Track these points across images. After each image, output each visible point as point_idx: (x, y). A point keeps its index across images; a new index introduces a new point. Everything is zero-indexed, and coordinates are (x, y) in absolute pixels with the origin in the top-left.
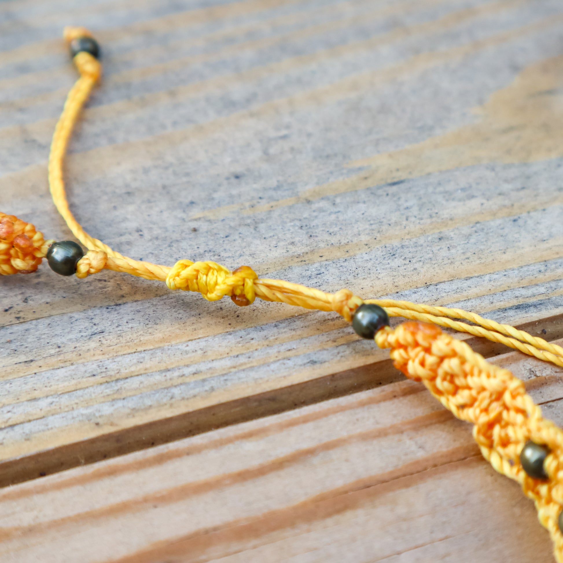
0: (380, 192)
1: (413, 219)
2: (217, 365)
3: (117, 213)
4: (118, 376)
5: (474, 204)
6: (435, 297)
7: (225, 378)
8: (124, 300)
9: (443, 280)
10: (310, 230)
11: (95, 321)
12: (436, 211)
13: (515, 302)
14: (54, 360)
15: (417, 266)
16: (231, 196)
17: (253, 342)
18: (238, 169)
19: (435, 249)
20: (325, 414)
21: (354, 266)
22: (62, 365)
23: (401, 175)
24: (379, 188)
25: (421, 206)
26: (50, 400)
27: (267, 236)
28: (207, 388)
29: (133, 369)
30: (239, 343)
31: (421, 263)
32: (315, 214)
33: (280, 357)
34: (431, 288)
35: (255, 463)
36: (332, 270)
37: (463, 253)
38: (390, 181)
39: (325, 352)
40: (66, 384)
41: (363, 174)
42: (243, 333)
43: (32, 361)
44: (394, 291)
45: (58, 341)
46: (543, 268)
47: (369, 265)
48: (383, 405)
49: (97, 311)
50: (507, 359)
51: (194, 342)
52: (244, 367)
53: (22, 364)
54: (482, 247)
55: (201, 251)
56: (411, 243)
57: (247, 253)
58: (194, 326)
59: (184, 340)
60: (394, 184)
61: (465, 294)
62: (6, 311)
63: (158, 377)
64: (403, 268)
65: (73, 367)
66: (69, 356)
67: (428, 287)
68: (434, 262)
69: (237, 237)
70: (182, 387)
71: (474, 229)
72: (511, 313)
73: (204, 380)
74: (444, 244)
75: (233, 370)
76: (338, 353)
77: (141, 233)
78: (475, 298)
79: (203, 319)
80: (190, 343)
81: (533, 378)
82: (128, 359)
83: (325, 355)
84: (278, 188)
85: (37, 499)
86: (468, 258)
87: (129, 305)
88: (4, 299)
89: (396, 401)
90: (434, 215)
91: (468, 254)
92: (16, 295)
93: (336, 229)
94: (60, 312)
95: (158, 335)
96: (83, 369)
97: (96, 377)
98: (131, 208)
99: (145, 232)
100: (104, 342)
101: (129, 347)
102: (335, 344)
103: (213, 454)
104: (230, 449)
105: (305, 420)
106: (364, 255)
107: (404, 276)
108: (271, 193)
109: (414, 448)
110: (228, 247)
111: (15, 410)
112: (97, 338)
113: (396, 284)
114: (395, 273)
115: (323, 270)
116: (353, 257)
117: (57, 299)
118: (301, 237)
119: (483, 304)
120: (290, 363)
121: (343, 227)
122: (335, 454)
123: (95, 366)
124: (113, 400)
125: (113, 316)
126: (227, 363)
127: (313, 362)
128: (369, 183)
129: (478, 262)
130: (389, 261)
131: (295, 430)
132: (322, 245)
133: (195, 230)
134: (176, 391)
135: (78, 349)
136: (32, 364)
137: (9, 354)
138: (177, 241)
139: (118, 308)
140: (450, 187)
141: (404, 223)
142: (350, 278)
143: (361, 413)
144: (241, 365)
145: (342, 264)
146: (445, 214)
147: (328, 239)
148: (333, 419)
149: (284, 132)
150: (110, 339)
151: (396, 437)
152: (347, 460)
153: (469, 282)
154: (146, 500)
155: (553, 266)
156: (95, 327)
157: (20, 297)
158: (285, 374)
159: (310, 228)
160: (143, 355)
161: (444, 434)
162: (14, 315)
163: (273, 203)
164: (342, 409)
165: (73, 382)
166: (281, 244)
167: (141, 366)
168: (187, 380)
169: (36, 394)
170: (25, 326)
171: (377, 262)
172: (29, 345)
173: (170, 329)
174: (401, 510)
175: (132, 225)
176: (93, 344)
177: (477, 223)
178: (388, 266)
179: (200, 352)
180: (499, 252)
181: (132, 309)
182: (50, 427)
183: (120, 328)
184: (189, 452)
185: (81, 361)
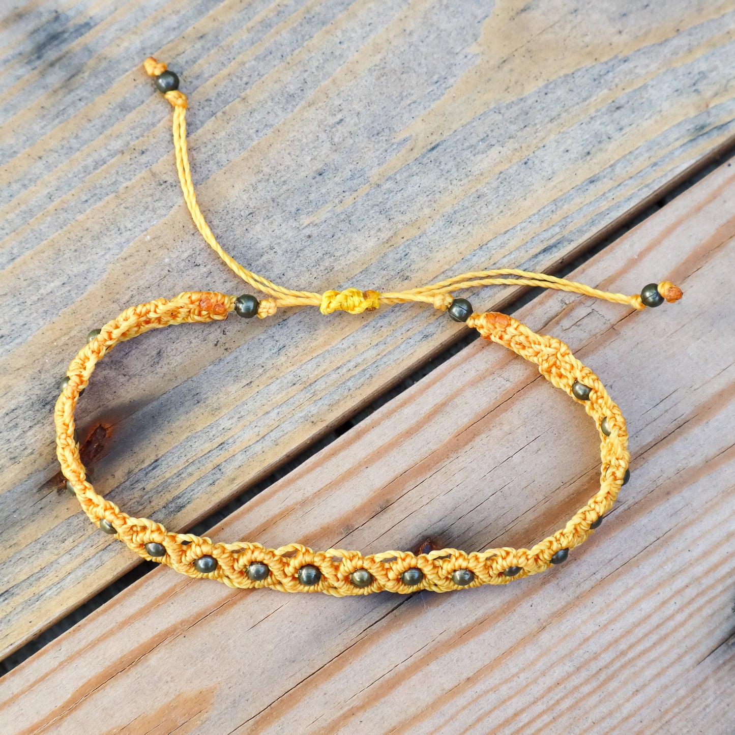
0: (425, 160)
1: (455, 182)
2: (366, 355)
3: (250, 235)
4: (310, 382)
5: (493, 153)
6: (488, 256)
7: (376, 365)
8: (287, 315)
9: (489, 239)
10: (387, 213)
11: (277, 338)
12: (469, 169)
13: (542, 247)
14: (264, 378)
15: (469, 229)
16: (323, 195)
17: (383, 329)
18: (318, 166)
19: (477, 208)
20: (444, 374)
21: (427, 240)
22: (271, 381)
23: (436, 139)
24: (423, 156)
25: (457, 166)
26: (276, 411)
27: (360, 227)
28: (368, 376)
29: (316, 372)
30: (374, 332)
31: (471, 225)
32: (386, 196)
33: (404, 339)
34: (484, 247)
35: (413, 422)
36: (414, 249)
37: (497, 207)
38: (429, 147)
39: (431, 326)
40: (280, 396)
41: (408, 145)
42: (374, 323)
43: (251, 382)
44: (460, 259)
45: (259, 361)
46: (554, 207)
47: (437, 237)
48: (477, 356)
49: (274, 330)
50: (546, 296)
51: (346, 339)
52: (384, 353)
53: (246, 387)
54: (509, 198)
55: (320, 255)
56: (460, 207)
57: (352, 248)
58: (340, 326)
59: (339, 340)
60: (433, 149)
61: (507, 247)
62: (216, 345)
63: (334, 376)
64: (460, 233)
65: (278, 381)
66: (272, 372)
67: (481, 248)
68: (480, 222)
69: (340, 235)
70: (352, 379)
71: (500, 180)
72: (541, 257)
73: (364, 370)
74: (482, 202)
75: (379, 357)
76: (440, 324)
77: (274, 250)
78: (515, 250)
79: (344, 318)
80: (344, 341)
81: (565, 306)
82: (310, 366)
83: (431, 329)
84: (352, 178)
85: (299, 483)
86: (502, 212)
87: (292, 318)
88: (210, 336)
89: (484, 351)
90: (469, 173)
91: (501, 207)
92: (216, 330)
93: (405, 207)
94: (250, 337)
95: (321, 339)
96: (286, 381)
97: (296, 385)
98: (258, 228)
99: (277, 248)
100: (289, 354)
101: (306, 354)
102: (436, 317)
103: (387, 423)
104: (396, 416)
105: (434, 382)
106: (431, 228)
107: (463, 242)
108: (349, 183)
109: (504, 382)
110: (337, 246)
111: (259, 424)
112: (283, 352)
113: (460, 251)
114: (457, 241)
115: (408, 250)
116: (424, 233)
117: (244, 326)
118: (384, 223)
119: (521, 254)
120: (412, 341)
121: (410, 204)
122: (458, 400)
123: (292, 377)
124: (315, 401)
125: (285, 330)
126: (373, 352)
127: (426, 337)
128: (416, 154)
129: (509, 213)
130: (449, 230)
131: (430, 391)
132: (400, 226)
133: (309, 237)
134: (350, 384)
135: (275, 365)
136: (252, 384)
137: (234, 381)
138: (301, 250)
139: (285, 322)
140: (474, 140)
141: (450, 187)
142: (428, 252)
143: (466, 366)
144: (382, 352)
145: (419, 241)
146: (476, 170)
147: (403, 218)
148: (450, 376)
149: (339, 116)
150: (292, 351)
151: (491, 378)
152: (466, 403)
153: (507, 236)
154: (360, 465)
155: (561, 203)
156: (278, 344)
157: (219, 331)
158: (412, 351)
159: (387, 211)
160: (318, 359)
161: (519, 367)
162: (223, 348)
163: (355, 195)
164: (453, 367)
165: (284, 393)
166: (372, 232)
167: (320, 369)
168: (354, 373)
169: (266, 408)
170: (234, 354)
171: (442, 233)
172: (243, 370)
173: (326, 332)
174: (506, 428)
175: (265, 243)
176: (283, 359)
177: (501, 173)
178: (450, 235)
179: (352, 347)
180: (521, 199)
181: (295, 321)
182: (285, 432)
183: (294, 340)
184: (373, 426)
185: (281, 375)
